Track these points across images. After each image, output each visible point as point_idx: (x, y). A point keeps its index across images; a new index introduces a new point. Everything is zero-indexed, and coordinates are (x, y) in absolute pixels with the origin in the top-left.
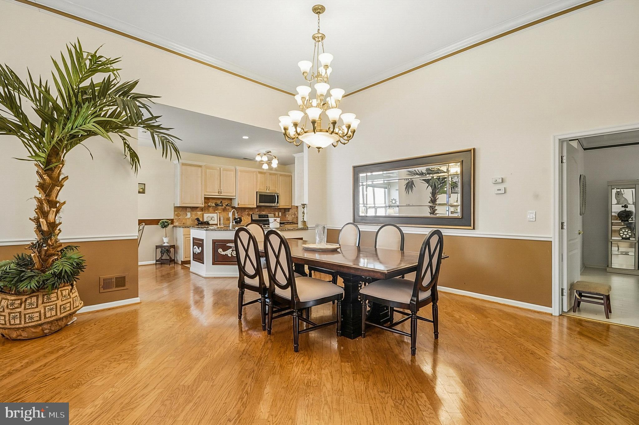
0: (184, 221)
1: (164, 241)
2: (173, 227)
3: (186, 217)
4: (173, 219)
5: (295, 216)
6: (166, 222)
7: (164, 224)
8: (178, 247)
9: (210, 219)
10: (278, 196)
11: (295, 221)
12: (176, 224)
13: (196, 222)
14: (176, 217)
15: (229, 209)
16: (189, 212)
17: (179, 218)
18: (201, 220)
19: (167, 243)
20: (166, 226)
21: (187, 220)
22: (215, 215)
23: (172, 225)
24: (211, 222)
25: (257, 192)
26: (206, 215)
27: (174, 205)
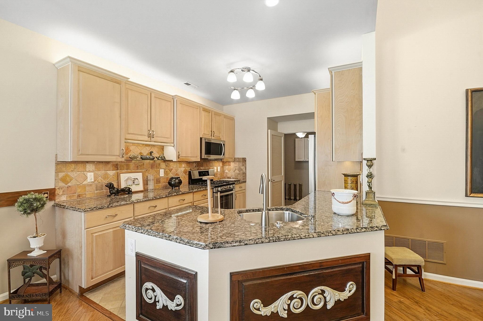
0: (79, 191)
1: (32, 246)
2: (54, 206)
3: (85, 183)
4: (54, 189)
5: (241, 172)
6: (36, 199)
7: (32, 204)
8: (69, 253)
9: (130, 183)
10: (224, 144)
11: (240, 178)
12: (62, 198)
13: (107, 191)
14: (61, 184)
15: (159, 165)
16: (89, 171)
17: (69, 184)
18: (115, 186)
19: (40, 248)
20: (35, 210)
21: (87, 188)
22: (139, 176)
23: (52, 203)
24: (134, 188)
25: (201, 139)
26: (124, 177)
27: (56, 157)
